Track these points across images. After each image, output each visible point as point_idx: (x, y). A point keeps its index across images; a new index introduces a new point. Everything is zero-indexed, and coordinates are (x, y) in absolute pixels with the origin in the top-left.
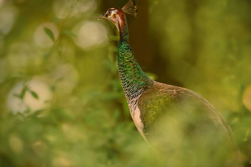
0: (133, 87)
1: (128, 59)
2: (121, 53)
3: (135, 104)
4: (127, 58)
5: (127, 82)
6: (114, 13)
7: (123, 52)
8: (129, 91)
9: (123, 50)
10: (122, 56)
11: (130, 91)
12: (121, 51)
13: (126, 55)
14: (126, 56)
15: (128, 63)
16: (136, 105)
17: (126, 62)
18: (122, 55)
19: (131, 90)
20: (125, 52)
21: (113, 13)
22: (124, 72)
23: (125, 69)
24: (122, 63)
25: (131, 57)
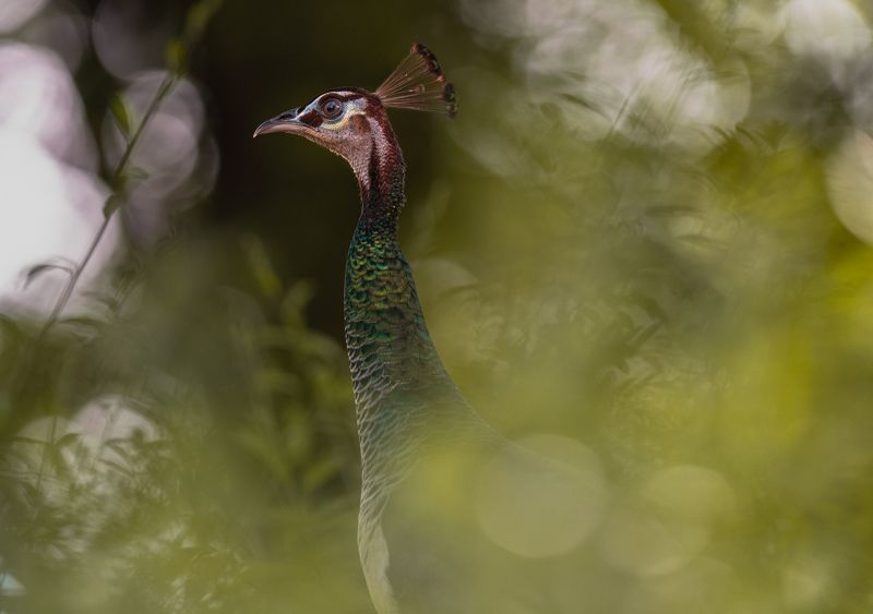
0: (391, 420)
1: (386, 301)
2: (361, 273)
3: (375, 514)
4: (382, 294)
5: (370, 395)
6: (353, 113)
7: (370, 272)
8: (375, 431)
9: (373, 263)
10: (362, 289)
11: (378, 433)
12: (362, 268)
13: (381, 284)
14: (382, 288)
15: (384, 315)
16: (375, 520)
17: (379, 312)
18: (364, 283)
19: (381, 429)
20: (379, 270)
21: (351, 110)
22: (364, 352)
23: (369, 341)
24: (361, 314)
25: (399, 295)
